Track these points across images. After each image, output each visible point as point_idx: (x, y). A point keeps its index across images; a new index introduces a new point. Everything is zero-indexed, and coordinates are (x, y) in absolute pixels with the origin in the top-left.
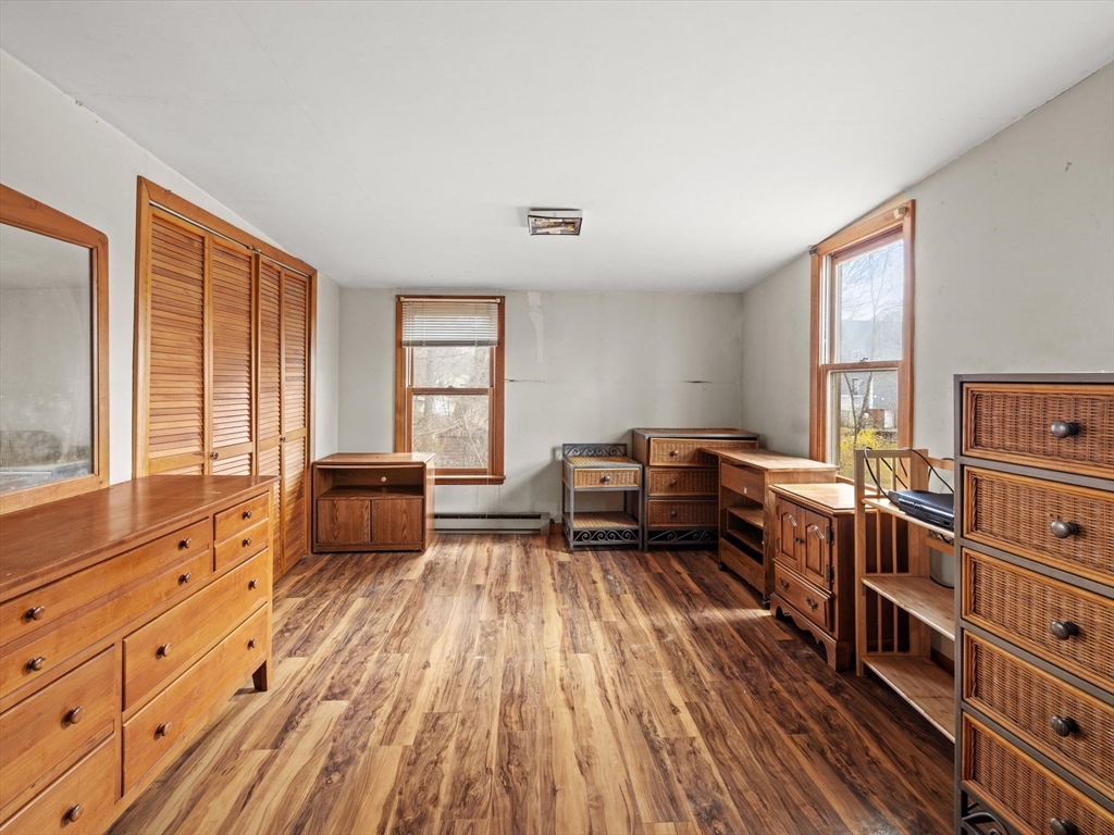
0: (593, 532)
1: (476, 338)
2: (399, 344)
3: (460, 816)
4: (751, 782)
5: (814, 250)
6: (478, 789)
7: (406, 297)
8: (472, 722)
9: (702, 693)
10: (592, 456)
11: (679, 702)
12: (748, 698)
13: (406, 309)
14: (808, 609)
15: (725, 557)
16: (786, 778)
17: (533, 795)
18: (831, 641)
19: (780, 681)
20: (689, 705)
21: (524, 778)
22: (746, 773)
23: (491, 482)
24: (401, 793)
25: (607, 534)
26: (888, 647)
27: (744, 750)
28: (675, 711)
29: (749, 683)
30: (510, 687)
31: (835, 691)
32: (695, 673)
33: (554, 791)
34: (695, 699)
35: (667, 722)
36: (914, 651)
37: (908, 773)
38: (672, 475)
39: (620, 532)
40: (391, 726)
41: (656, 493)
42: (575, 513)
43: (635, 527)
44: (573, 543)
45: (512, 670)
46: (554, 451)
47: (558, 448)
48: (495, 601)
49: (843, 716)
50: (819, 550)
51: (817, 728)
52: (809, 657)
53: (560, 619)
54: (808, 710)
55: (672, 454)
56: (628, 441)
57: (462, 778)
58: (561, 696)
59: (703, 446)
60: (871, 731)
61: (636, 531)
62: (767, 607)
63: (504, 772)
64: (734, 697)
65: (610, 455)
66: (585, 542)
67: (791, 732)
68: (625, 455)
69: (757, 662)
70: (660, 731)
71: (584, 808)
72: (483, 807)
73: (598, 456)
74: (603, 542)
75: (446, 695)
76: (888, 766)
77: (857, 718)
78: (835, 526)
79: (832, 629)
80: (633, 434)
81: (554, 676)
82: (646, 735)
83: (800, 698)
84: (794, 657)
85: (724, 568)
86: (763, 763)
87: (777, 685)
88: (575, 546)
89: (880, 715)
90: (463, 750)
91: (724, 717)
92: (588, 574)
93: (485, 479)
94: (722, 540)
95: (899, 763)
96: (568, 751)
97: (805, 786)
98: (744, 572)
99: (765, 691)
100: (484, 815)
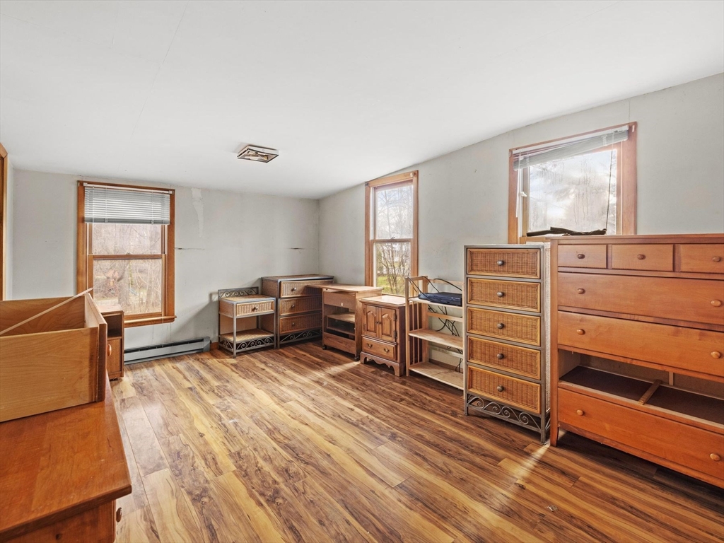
0: (248, 343)
1: (152, 218)
2: (81, 220)
3: (295, 482)
4: (398, 422)
5: (367, 184)
6: (292, 469)
7: (89, 183)
8: (261, 448)
9: (357, 400)
10: (237, 296)
11: (352, 407)
12: (376, 396)
13: (87, 192)
14: (384, 353)
15: (326, 342)
16: (408, 416)
17: (320, 460)
18: (396, 365)
19: (383, 386)
20: (355, 406)
21: (310, 457)
22: (394, 420)
23: (166, 321)
24: (253, 488)
25: (256, 342)
26: (416, 361)
27: (388, 413)
28: (352, 410)
29: (372, 390)
30: (265, 427)
31: (403, 383)
32: (348, 394)
33: (329, 455)
34: (356, 403)
35: (352, 414)
36: (424, 360)
37: (441, 401)
38: (292, 302)
39: (264, 339)
40: (213, 467)
41: (284, 313)
42: (237, 332)
43: (272, 335)
44: (235, 351)
45: (258, 420)
46: (211, 295)
47: (214, 293)
48: (211, 393)
49: (412, 391)
50: (390, 324)
51: (406, 397)
52: (387, 375)
53: (261, 390)
54: (400, 393)
55: (293, 290)
56: (258, 285)
57: (280, 469)
58: (296, 422)
59: (309, 284)
60: (423, 392)
61: (272, 338)
62: (358, 360)
63: (297, 457)
64: (371, 397)
65: (248, 295)
66: (243, 349)
67: (399, 402)
68: (257, 294)
69: (368, 382)
70: (352, 419)
71: (347, 455)
72: (302, 474)
73: (241, 296)
74: (254, 347)
75: (231, 443)
76: (435, 401)
77: (417, 390)
78: (398, 313)
79: (397, 359)
80: (262, 280)
81: (284, 416)
82: (348, 422)
83: (394, 390)
84: (381, 376)
85: (326, 348)
86: (398, 415)
87: (382, 388)
88: (237, 353)
89: (422, 386)
90: (268, 459)
91: (373, 405)
92: (255, 366)
93: (161, 320)
94: (325, 333)
95: (437, 399)
96: (320, 440)
97: (416, 416)
98: (342, 347)
99: (380, 391)
100: (305, 476)
